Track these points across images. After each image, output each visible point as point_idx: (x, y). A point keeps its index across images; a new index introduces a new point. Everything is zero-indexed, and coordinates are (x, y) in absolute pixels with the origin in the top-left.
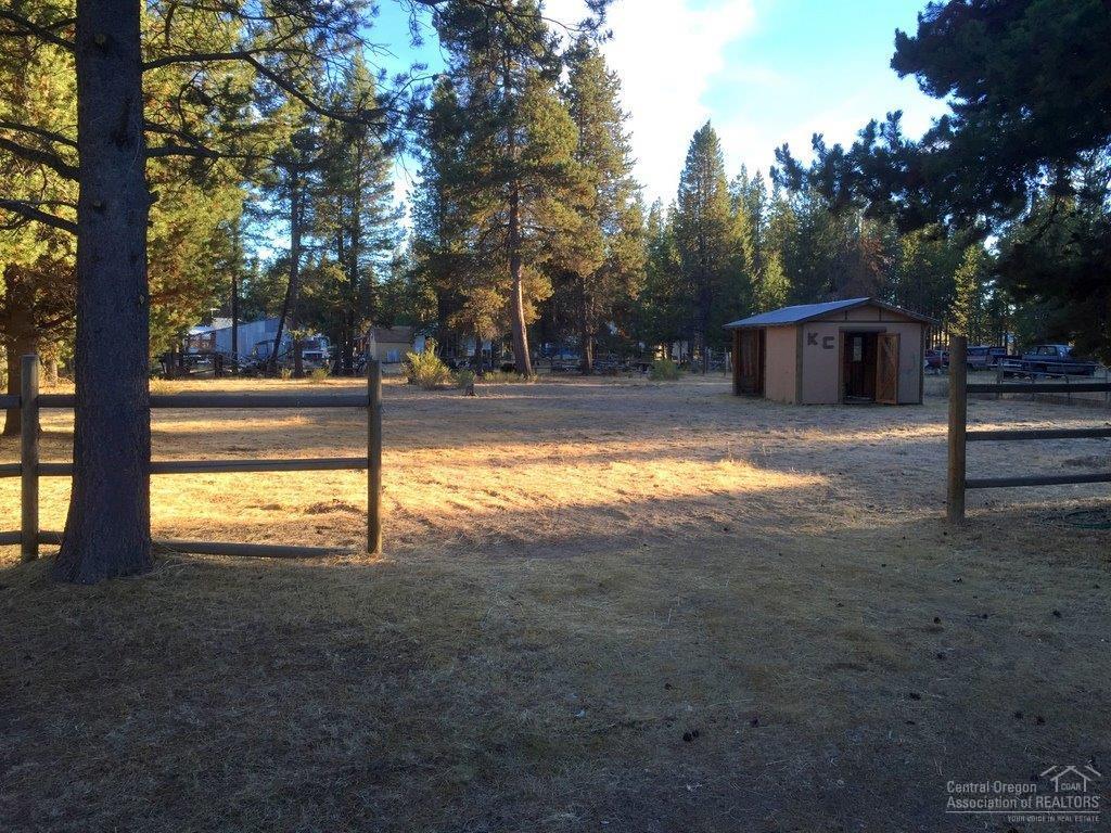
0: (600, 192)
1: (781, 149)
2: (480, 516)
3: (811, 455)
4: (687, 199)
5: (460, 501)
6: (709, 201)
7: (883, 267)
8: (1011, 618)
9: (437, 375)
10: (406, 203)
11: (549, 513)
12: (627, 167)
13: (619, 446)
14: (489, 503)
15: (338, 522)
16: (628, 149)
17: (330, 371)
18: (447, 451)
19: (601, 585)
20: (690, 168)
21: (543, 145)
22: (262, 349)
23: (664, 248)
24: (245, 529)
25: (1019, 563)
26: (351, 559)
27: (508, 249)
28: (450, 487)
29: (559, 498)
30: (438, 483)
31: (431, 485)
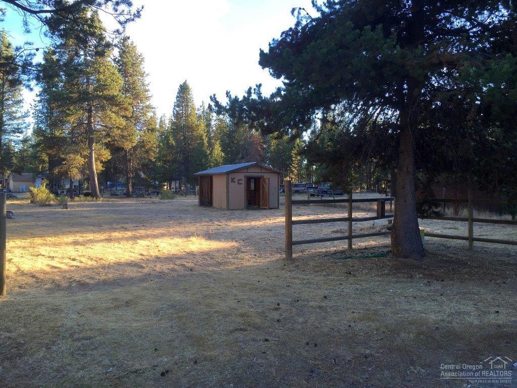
0: (135, 109)
1: (213, 96)
2: (65, 271)
3: (232, 233)
4: (177, 115)
5: (54, 265)
6: (188, 116)
7: (264, 149)
8: (308, 301)
9: (47, 199)
10: (30, 110)
11: (104, 267)
12: (148, 98)
13: (142, 232)
14: (71, 264)
16: (148, 91)
18: (50, 239)
19: (127, 302)
20: (178, 101)
21: (105, 85)
23: (167, 138)
25: (312, 276)
27: (88, 135)
28: (49, 257)
29: (109, 259)
30: (43, 255)
31: (39, 257)
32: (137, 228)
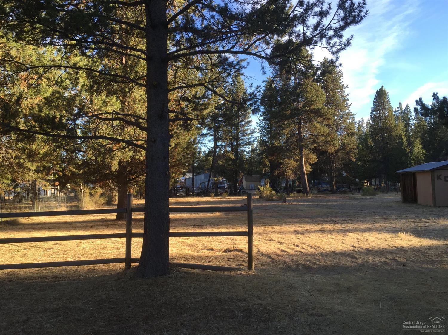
0: (336, 118)
1: (419, 100)
2: (292, 255)
3: (443, 231)
4: (374, 118)
5: (283, 249)
6: (385, 118)
9: (271, 195)
10: (256, 127)
11: (322, 254)
12: (348, 107)
13: (350, 226)
14: (296, 250)
15: (235, 256)
16: (347, 100)
17: (228, 194)
18: (276, 227)
20: (375, 106)
21: (311, 101)
22: (203, 185)
23: (365, 140)
24: (200, 258)
26: (242, 272)
27: (298, 143)
28: (279, 242)
29: (326, 248)
30: (274, 241)
31: (271, 241)
32: (345, 222)
